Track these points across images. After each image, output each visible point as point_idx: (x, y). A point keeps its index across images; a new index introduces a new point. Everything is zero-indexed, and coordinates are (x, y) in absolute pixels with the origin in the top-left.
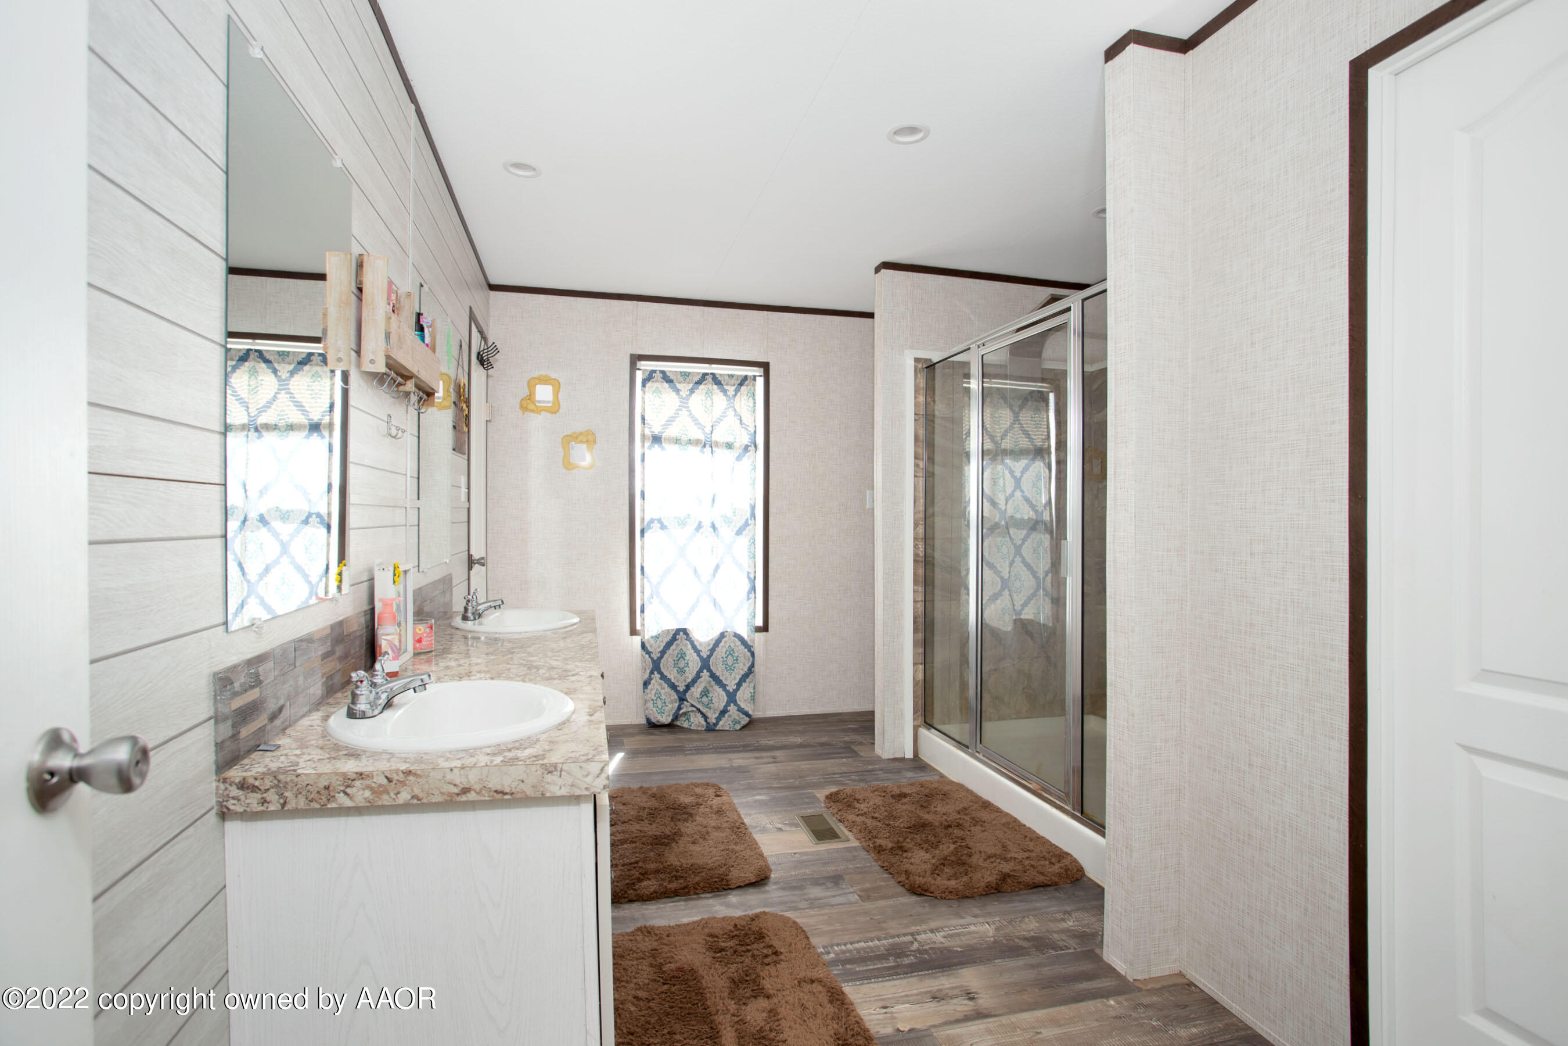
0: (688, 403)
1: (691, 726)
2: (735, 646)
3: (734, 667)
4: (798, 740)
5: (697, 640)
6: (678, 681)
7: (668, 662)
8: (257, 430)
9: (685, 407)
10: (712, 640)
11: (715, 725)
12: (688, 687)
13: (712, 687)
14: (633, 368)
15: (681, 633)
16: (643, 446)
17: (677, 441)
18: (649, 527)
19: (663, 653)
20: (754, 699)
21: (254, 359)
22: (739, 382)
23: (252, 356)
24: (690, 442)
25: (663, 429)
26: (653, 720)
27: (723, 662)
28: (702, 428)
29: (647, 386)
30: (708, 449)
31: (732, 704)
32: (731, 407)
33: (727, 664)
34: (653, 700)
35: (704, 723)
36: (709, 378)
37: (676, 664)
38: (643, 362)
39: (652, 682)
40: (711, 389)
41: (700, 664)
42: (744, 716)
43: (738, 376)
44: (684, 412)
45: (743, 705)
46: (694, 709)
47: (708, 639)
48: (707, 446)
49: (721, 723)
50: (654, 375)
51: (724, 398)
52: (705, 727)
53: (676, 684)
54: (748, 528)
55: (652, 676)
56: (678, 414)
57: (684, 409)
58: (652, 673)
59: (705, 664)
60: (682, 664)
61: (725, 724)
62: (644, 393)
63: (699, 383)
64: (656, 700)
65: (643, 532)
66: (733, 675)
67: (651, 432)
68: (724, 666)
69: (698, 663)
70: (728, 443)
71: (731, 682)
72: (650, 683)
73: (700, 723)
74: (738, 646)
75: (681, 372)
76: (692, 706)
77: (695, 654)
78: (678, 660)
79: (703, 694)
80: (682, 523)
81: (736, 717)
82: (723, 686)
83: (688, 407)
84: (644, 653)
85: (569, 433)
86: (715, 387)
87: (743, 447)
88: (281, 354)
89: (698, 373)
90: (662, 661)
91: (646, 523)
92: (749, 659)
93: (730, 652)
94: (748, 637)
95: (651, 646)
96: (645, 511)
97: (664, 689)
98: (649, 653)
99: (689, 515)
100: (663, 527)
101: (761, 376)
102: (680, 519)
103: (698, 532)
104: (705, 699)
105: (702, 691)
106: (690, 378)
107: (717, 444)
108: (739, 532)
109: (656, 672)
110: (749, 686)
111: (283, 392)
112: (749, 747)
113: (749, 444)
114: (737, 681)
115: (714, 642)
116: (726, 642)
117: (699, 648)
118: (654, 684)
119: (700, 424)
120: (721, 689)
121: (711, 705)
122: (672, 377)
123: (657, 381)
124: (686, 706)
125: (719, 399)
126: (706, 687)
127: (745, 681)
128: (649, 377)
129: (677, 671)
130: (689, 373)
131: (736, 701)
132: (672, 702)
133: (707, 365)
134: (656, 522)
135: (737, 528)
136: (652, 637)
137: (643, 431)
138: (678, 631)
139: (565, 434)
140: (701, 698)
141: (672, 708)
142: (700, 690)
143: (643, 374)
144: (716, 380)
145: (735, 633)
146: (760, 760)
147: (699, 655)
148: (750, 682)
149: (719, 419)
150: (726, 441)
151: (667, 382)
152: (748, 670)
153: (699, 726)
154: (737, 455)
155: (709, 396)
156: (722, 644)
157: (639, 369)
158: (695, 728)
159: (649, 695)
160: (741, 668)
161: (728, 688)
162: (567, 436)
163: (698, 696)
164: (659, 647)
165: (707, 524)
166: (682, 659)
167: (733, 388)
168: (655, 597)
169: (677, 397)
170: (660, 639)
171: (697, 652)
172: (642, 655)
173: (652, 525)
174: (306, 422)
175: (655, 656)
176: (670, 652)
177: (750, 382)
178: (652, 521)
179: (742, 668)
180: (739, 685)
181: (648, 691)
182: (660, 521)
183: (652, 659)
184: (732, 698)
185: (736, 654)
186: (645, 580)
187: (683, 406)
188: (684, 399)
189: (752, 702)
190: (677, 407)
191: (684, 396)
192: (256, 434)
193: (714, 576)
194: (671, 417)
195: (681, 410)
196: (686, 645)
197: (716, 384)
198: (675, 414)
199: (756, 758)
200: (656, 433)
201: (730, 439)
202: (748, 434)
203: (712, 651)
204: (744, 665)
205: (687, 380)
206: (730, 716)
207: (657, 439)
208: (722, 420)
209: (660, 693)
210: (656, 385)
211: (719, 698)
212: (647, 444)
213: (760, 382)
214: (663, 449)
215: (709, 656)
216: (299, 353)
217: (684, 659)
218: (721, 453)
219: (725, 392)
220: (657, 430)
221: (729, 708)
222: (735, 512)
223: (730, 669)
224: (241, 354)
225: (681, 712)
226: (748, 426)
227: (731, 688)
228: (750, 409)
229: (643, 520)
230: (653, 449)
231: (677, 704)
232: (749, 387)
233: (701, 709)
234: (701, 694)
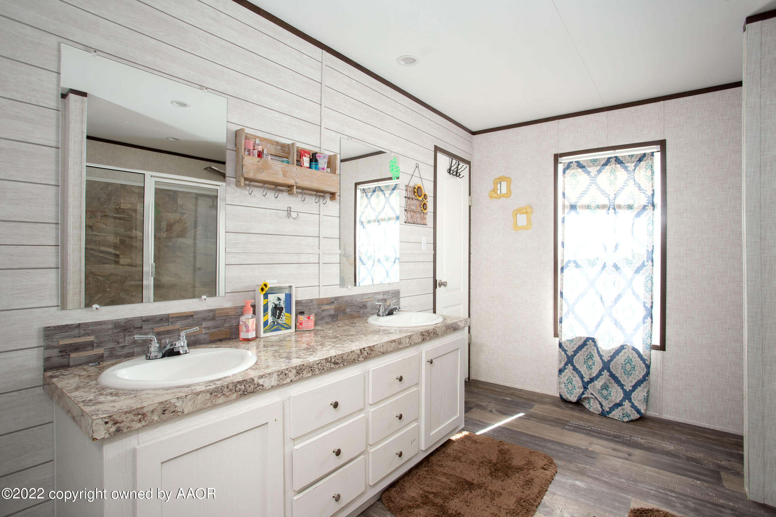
0: (596, 180)
1: (590, 408)
2: (633, 357)
3: (632, 373)
4: (670, 447)
5: (601, 348)
6: (585, 374)
7: (579, 359)
8: (378, 221)
9: (594, 183)
10: (613, 349)
11: (609, 412)
12: (592, 380)
13: (612, 383)
14: (556, 162)
15: (590, 341)
16: (564, 213)
17: (588, 207)
18: (567, 265)
19: (576, 352)
20: (647, 402)
21: (378, 191)
22: (638, 159)
23: (377, 190)
24: (598, 207)
25: (577, 200)
26: (564, 397)
27: (622, 367)
28: (608, 196)
29: (566, 172)
30: (612, 211)
31: (627, 401)
32: (631, 178)
33: (626, 370)
34: (565, 383)
35: (601, 409)
36: (613, 160)
37: (585, 362)
38: (563, 158)
39: (566, 371)
40: (614, 168)
41: (602, 365)
42: (636, 413)
43: (637, 155)
44: (594, 187)
45: (636, 404)
46: (593, 397)
47: (609, 348)
48: (611, 209)
49: (614, 412)
50: (571, 165)
51: (625, 172)
52: (600, 412)
53: (584, 376)
54: (644, 268)
55: (567, 367)
56: (589, 188)
57: (593, 185)
58: (566, 364)
59: (606, 366)
60: (590, 363)
61: (616, 414)
62: (565, 178)
63: (605, 164)
64: (568, 383)
65: (562, 269)
66: (630, 378)
67: (569, 203)
68: (623, 370)
69: (600, 365)
70: (629, 205)
71: (628, 383)
72: (564, 371)
73: (597, 408)
74: (635, 358)
75: (591, 160)
76: (592, 394)
77: (599, 357)
78: (588, 359)
79: (603, 387)
80: (593, 264)
81: (629, 412)
82: (622, 386)
83: (596, 183)
84: (561, 350)
85: (516, 209)
86: (618, 166)
87: (642, 207)
88: (386, 187)
89: (604, 158)
90: (575, 357)
91: (565, 263)
92: (643, 369)
93: (629, 361)
94: (643, 352)
95: (566, 346)
96: (564, 256)
97: (575, 377)
98: (565, 351)
99: (597, 258)
100: (577, 266)
101: (658, 151)
102: (590, 260)
103: (603, 270)
104: (605, 392)
105: (603, 385)
106: (598, 162)
107: (619, 207)
108: (637, 271)
109: (569, 365)
110: (643, 391)
111: (387, 203)
112: (619, 438)
113: (647, 204)
114: (633, 384)
115: (614, 351)
116: (625, 353)
117: (601, 353)
118: (567, 373)
119: (606, 194)
120: (619, 387)
121: (609, 397)
122: (584, 164)
123: (574, 168)
124: (588, 393)
125: (621, 173)
126: (605, 383)
127: (640, 386)
128: (568, 166)
129: (587, 367)
130: (597, 159)
131: (631, 399)
132: (579, 388)
133: (612, 151)
134: (572, 262)
135: (636, 268)
136: (568, 341)
137: (564, 202)
138: (588, 339)
139: (514, 209)
140: (602, 390)
141: (579, 392)
142: (601, 384)
143: (563, 165)
144: (618, 160)
145: (633, 347)
146: (615, 453)
147: (601, 358)
148: (644, 388)
149: (621, 188)
150: (627, 204)
151: (580, 168)
152: (643, 377)
153: (596, 410)
154: (636, 213)
155: (613, 173)
156: (622, 353)
157: (560, 163)
158: (592, 411)
159: (563, 379)
160: (637, 375)
161: (625, 388)
162: (515, 210)
163: (599, 388)
164: (573, 347)
165: (610, 264)
166: (590, 359)
167: (633, 164)
168: (570, 313)
169: (588, 177)
170: (574, 342)
171: (601, 356)
172: (559, 351)
173: (569, 264)
174: (395, 216)
175: (570, 353)
176: (580, 353)
177: (648, 157)
178: (569, 262)
179: (639, 374)
180: (635, 387)
181: (562, 376)
182: (575, 262)
183: (567, 355)
184: (627, 396)
185: (634, 364)
186: (564, 301)
187: (592, 183)
188: (593, 177)
189: (645, 403)
190: (588, 184)
191: (593, 176)
192: (378, 223)
193: (616, 302)
194: (584, 191)
195: (591, 185)
196: (594, 350)
197: (619, 164)
198: (587, 188)
199: (614, 449)
200: (573, 203)
201: (631, 202)
202: (646, 197)
203: (613, 357)
204: (640, 373)
205: (596, 164)
206: (623, 409)
207: (573, 207)
208: (624, 189)
209: (572, 379)
210: (573, 171)
211: (617, 394)
212: (567, 211)
213: (658, 156)
214: (578, 213)
215: (610, 361)
216: (392, 185)
217: (592, 360)
218: (623, 213)
219: (626, 168)
220: (573, 202)
221: (624, 403)
222: (634, 256)
223: (628, 374)
224: (373, 189)
225: (583, 396)
226: (646, 191)
227: (628, 388)
228: (647, 178)
229: (563, 261)
230: (570, 214)
231: (582, 390)
232: (647, 161)
233: (598, 398)
234: (601, 387)
